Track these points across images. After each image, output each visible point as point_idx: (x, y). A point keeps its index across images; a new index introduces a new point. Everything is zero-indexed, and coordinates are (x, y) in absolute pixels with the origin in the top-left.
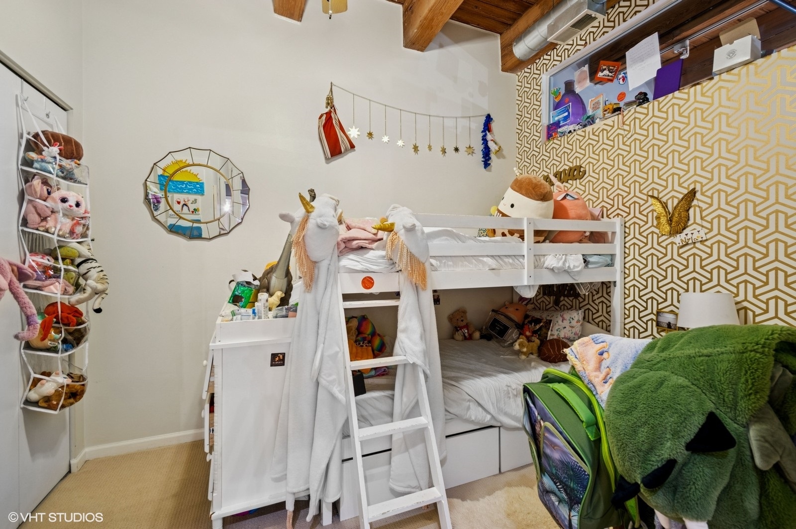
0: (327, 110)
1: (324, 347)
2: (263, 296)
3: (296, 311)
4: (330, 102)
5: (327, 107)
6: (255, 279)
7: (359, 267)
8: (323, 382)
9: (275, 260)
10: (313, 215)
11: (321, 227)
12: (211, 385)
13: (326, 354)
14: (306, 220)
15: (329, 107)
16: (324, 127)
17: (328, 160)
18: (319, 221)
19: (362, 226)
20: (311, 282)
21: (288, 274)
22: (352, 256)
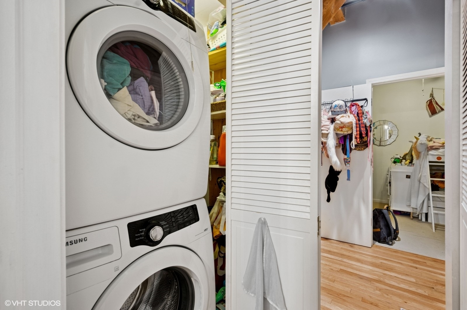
0: (430, 98)
1: (422, 173)
2: (404, 161)
3: (414, 165)
4: (432, 95)
5: (430, 97)
6: (400, 157)
7: (435, 154)
8: (421, 181)
9: (407, 152)
10: (418, 141)
11: (421, 144)
12: (390, 180)
13: (422, 175)
14: (416, 142)
15: (431, 97)
16: (429, 105)
17: (430, 116)
18: (420, 142)
19: (438, 142)
20: (418, 157)
21: (412, 156)
22: (433, 151)
